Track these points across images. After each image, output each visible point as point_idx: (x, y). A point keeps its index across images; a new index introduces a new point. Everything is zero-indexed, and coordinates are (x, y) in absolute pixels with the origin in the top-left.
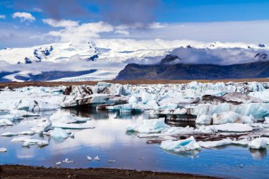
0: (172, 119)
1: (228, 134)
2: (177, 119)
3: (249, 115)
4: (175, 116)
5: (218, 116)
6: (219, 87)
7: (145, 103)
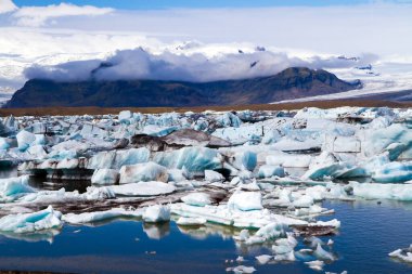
0: (55, 177)
1: (127, 199)
2: (63, 177)
3: (180, 168)
4: (60, 172)
5: (128, 170)
6: (167, 120)
7: (23, 150)
